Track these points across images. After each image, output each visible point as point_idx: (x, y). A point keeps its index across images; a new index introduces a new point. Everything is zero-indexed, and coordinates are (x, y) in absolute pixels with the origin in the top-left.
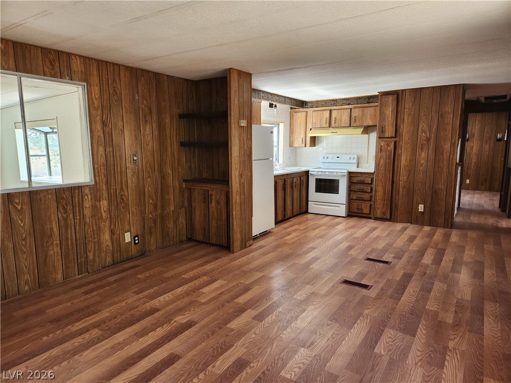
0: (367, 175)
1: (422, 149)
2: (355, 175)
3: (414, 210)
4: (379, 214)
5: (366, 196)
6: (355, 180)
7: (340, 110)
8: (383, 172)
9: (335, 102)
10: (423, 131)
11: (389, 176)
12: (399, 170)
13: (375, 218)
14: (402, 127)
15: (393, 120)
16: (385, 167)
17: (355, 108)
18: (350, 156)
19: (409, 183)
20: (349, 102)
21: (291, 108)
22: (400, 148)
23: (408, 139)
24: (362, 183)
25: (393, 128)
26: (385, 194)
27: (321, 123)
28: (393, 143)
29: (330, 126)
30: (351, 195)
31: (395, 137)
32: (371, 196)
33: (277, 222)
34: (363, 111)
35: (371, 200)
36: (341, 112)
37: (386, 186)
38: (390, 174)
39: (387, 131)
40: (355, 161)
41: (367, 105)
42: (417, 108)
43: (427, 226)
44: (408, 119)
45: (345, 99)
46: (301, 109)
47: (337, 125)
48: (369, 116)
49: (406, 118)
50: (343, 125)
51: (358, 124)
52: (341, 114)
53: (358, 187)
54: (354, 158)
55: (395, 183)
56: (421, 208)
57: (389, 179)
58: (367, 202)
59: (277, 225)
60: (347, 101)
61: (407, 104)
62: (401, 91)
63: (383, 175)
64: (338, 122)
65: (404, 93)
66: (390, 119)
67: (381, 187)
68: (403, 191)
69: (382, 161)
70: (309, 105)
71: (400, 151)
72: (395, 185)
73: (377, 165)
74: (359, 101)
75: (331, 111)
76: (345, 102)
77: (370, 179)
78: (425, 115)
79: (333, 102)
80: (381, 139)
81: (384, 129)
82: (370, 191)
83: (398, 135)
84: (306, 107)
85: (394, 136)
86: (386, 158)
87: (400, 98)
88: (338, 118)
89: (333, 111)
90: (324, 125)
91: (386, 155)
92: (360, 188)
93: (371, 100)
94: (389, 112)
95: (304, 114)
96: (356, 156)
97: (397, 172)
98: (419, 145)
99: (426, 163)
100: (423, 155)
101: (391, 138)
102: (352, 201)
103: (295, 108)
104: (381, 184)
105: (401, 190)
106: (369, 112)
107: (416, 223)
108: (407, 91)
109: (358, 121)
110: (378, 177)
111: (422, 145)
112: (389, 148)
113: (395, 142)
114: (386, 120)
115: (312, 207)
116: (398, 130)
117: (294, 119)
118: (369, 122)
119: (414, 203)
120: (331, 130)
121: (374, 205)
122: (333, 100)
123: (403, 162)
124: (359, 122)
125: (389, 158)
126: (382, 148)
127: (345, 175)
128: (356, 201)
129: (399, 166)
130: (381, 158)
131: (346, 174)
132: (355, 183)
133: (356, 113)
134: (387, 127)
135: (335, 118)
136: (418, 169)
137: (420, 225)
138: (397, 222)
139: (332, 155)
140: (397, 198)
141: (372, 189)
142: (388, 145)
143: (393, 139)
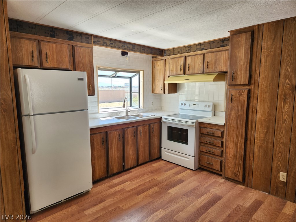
0: (217, 127)
1: (285, 101)
2: (205, 126)
3: (273, 177)
4: (230, 174)
5: (217, 151)
6: (205, 131)
7: (194, 56)
8: (235, 125)
9: (190, 48)
10: (286, 77)
11: (242, 132)
12: (254, 125)
13: (225, 177)
14: (258, 72)
15: (247, 64)
16: (237, 120)
17: (208, 53)
18: (206, 103)
19: (267, 142)
20: (202, 47)
21: (153, 57)
22: (255, 98)
23: (266, 87)
24: (212, 135)
25: (246, 73)
26: (237, 152)
27: (176, 70)
28: (246, 92)
29: (185, 73)
30: (201, 147)
31: (250, 84)
32: (222, 152)
33: (95, 182)
34: (216, 56)
35: (222, 156)
36: (195, 59)
37: (238, 143)
38: (242, 129)
39: (239, 77)
40: (210, 109)
41: (221, 49)
42: (278, 46)
43: (291, 201)
44: (266, 61)
45: (198, 44)
46: (161, 58)
47: (191, 71)
48: (222, 61)
49: (263, 60)
50: (196, 72)
51: (210, 70)
52: (195, 60)
53: (207, 139)
54: (209, 106)
55: (249, 140)
56: (283, 176)
57: (242, 135)
58: (217, 157)
59: (95, 185)
60: (201, 46)
61: (265, 42)
62: (257, 27)
63: (235, 130)
64: (192, 68)
65: (261, 29)
66: (242, 63)
67: (232, 143)
68: (259, 151)
69: (233, 112)
70: (167, 53)
71: (255, 102)
72: (248, 142)
73: (228, 117)
74: (212, 45)
75: (185, 58)
76: (198, 47)
77: (220, 132)
78: (289, 55)
79: (187, 49)
80: (233, 87)
81: (235, 75)
82: (220, 145)
83: (253, 82)
84: (165, 55)
85: (247, 83)
86: (238, 110)
87: (256, 36)
88: (192, 64)
89: (187, 58)
90: (179, 72)
91: (238, 106)
92: (210, 140)
93: (225, 43)
94: (242, 54)
95: (163, 62)
96: (211, 104)
97: (252, 127)
98: (281, 95)
99: (291, 119)
100: (287, 108)
101: (244, 85)
102: (202, 153)
103: (156, 57)
104: (232, 140)
105: (256, 150)
106: (222, 57)
107: (276, 194)
108: (264, 26)
109: (210, 66)
110: (229, 131)
111: (285, 95)
112: (241, 98)
113: (249, 91)
114: (238, 64)
115: (165, 154)
116: (253, 76)
117: (155, 67)
118: (223, 68)
119: (274, 169)
120: (186, 77)
121: (225, 163)
122: (188, 46)
123: (259, 116)
124: (212, 68)
125: (242, 110)
126: (233, 97)
127: (193, 126)
128: (206, 154)
129: (254, 121)
130: (232, 109)
131: (194, 124)
132: (205, 134)
133: (209, 58)
134: (239, 73)
135: (189, 65)
136: (280, 125)
137: (281, 197)
138: (252, 187)
139: (189, 102)
140: (252, 158)
141: (222, 143)
142: (240, 94)
143: (247, 87)
